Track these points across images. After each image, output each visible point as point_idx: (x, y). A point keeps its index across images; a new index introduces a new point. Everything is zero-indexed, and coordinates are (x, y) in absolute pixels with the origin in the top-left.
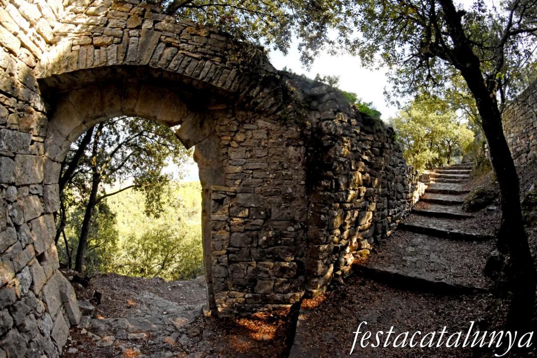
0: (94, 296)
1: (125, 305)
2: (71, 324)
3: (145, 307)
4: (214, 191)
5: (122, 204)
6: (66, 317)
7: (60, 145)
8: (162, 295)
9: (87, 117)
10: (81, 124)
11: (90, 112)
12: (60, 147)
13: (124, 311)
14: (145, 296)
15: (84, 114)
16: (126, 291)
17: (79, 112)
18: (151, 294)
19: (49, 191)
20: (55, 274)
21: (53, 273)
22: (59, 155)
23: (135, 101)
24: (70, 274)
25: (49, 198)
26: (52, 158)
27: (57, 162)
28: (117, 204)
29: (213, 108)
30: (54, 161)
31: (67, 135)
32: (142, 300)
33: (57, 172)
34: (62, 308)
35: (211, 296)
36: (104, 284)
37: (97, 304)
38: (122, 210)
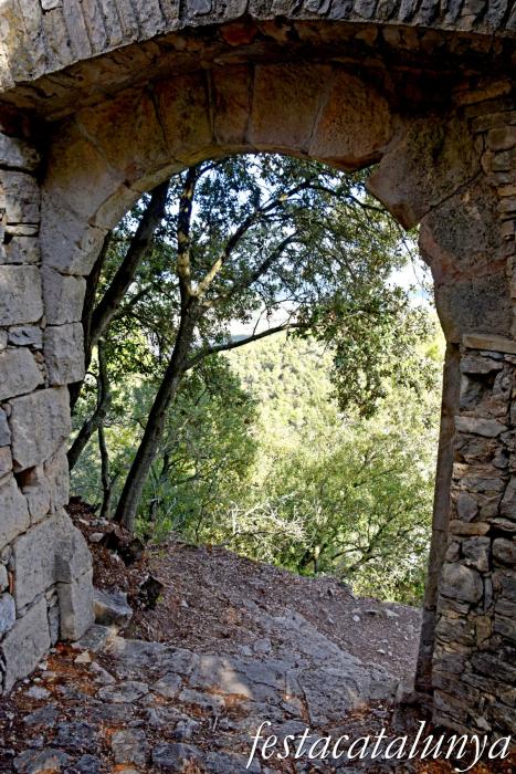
0: (142, 587)
1: (217, 627)
2: (60, 635)
3: (265, 646)
4: (469, 349)
5: (294, 371)
6: (53, 615)
7: (77, 239)
8: (327, 629)
9: (132, 168)
10: (120, 188)
11: (136, 158)
12: (78, 244)
13: (207, 642)
14: (279, 619)
15: (124, 165)
16: (233, 595)
17: (111, 160)
18: (299, 617)
19: (56, 339)
20: (53, 518)
21: (49, 513)
22: (77, 260)
23: (244, 115)
24: (98, 528)
25: (58, 353)
26: (62, 269)
27: (75, 276)
28: (278, 371)
29: (469, 99)
30: (65, 274)
31: (90, 215)
32: (268, 627)
33: (77, 298)
34: (51, 592)
35: (427, 649)
36: (182, 567)
37: (146, 609)
38: (290, 388)
